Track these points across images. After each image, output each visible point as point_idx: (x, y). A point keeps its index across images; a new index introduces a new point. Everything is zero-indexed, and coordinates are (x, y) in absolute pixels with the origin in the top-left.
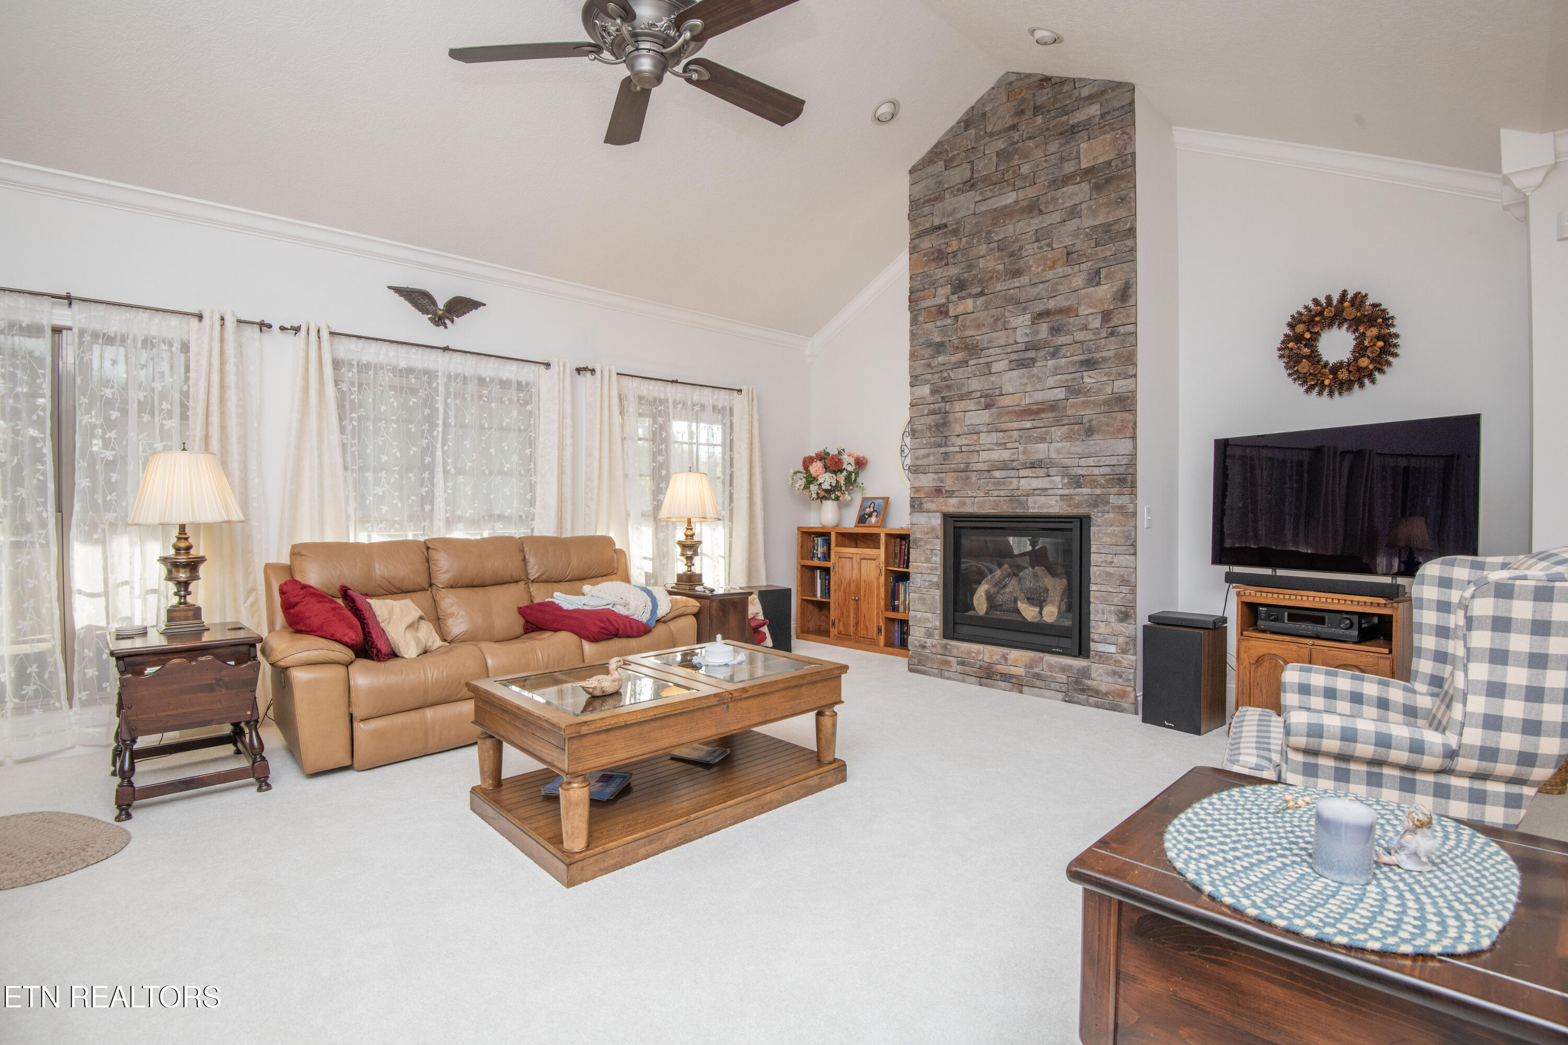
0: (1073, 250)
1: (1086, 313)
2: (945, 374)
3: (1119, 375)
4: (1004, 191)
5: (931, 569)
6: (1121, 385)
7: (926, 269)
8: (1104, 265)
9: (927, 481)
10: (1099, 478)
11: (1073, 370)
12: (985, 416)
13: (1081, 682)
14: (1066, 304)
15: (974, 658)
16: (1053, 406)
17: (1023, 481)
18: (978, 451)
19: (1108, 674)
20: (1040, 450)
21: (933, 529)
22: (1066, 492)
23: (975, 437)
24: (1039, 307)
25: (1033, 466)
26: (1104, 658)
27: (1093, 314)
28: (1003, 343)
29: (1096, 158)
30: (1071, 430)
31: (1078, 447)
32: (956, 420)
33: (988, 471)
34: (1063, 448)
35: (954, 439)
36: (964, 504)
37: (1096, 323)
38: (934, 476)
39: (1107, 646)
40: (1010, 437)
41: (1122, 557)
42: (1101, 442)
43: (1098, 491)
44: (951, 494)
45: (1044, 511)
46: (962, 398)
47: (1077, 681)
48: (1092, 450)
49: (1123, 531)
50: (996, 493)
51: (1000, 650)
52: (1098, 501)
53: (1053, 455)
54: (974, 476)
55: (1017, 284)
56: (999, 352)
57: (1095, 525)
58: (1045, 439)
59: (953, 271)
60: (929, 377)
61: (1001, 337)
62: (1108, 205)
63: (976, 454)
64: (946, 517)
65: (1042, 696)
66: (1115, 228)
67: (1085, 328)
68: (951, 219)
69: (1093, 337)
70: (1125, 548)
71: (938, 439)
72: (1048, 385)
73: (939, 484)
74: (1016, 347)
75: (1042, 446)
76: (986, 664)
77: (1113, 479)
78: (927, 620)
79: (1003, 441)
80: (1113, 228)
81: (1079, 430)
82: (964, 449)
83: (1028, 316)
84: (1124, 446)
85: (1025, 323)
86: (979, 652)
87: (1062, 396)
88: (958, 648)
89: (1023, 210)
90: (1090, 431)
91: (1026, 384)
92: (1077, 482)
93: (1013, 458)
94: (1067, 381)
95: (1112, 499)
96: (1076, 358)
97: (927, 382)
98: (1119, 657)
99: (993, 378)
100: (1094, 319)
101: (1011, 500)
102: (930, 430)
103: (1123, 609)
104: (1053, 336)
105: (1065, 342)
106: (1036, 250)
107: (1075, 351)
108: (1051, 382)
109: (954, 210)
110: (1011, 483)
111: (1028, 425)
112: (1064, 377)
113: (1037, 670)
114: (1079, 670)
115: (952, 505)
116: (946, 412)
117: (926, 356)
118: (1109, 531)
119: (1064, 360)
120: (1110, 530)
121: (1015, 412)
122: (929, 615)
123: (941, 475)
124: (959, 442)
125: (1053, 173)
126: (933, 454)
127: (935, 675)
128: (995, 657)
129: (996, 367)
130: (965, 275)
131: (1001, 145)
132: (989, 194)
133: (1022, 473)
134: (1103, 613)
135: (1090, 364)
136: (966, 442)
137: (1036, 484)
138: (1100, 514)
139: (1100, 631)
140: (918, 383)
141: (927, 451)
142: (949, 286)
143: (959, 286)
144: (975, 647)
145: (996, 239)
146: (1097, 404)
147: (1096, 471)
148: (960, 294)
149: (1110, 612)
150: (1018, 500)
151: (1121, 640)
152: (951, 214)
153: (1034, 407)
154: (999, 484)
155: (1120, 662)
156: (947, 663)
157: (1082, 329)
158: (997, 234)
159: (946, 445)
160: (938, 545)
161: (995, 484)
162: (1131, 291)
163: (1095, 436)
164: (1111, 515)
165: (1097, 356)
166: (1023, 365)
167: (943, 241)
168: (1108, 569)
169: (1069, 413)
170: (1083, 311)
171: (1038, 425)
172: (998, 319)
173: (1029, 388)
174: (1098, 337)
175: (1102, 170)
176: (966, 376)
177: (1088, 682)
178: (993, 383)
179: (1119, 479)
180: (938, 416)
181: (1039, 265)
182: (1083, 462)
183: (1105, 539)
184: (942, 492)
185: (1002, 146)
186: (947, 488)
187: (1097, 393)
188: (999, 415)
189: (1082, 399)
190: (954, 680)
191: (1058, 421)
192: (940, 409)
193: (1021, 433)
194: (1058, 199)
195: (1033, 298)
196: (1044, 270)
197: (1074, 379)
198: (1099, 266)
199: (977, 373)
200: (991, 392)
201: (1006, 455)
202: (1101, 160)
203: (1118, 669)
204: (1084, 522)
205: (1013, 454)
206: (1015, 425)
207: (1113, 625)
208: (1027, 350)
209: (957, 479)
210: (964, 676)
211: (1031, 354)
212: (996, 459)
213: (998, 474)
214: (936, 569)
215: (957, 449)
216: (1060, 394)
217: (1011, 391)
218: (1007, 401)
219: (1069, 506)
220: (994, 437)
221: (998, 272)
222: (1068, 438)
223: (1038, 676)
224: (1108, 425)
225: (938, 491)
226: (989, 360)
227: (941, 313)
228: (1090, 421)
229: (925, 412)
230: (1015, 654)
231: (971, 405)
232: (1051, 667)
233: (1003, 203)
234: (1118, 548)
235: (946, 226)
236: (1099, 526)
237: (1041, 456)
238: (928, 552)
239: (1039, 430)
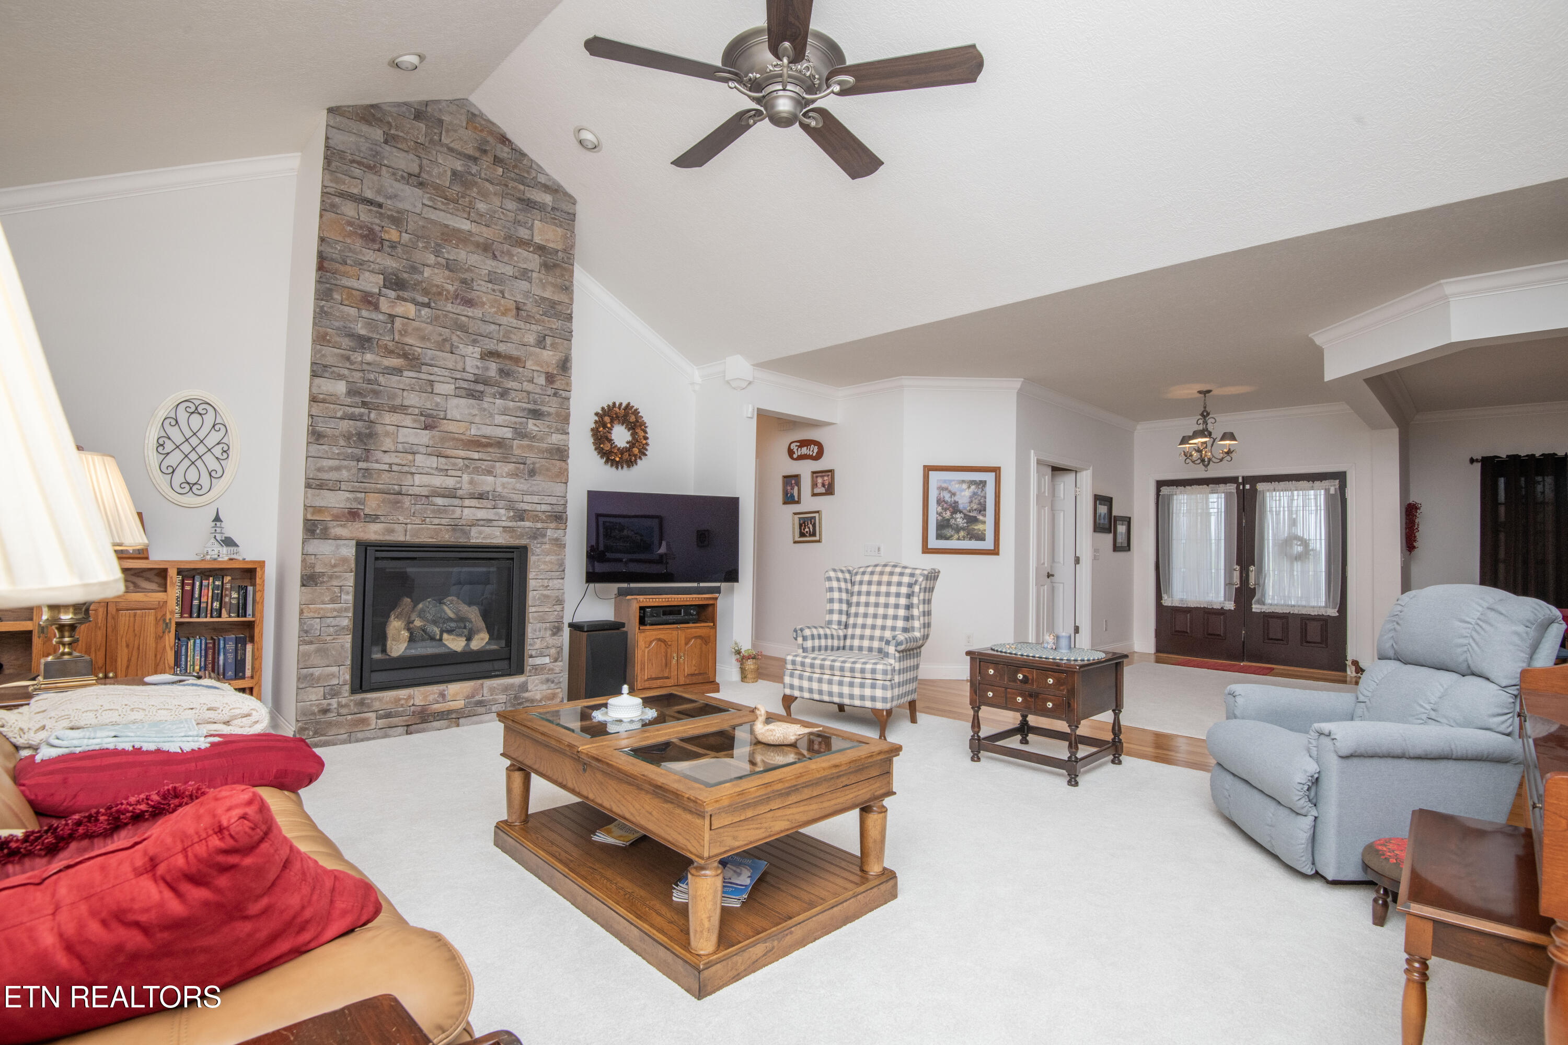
0: (524, 308)
1: (534, 368)
2: (372, 376)
3: (558, 430)
4: (458, 213)
5: (340, 611)
6: (556, 438)
7: (349, 241)
8: (551, 334)
9: (337, 500)
10: (540, 514)
11: (521, 415)
12: (424, 437)
13: (520, 698)
14: (515, 353)
15: (402, 706)
16: (500, 443)
17: (466, 511)
18: (413, 474)
19: (542, 683)
20: (487, 483)
21: (344, 560)
22: (510, 524)
23: (410, 457)
24: (491, 345)
25: (481, 497)
26: (537, 669)
27: (538, 371)
28: (451, 367)
29: (547, 240)
30: (518, 468)
31: (522, 485)
32: (387, 434)
33: (427, 497)
34: (508, 483)
35: (379, 455)
36: (392, 531)
37: (542, 380)
38: (348, 495)
39: (543, 658)
40: (454, 464)
41: (555, 581)
42: (543, 483)
43: (539, 525)
44: (374, 518)
45: (488, 541)
46: (394, 409)
47: (515, 697)
48: (535, 488)
49: (558, 559)
50: (436, 521)
51: (436, 689)
52: (536, 535)
53: (499, 489)
54: (407, 501)
55: (470, 314)
56: (446, 374)
57: (533, 554)
58: (492, 472)
59: (391, 263)
60: (346, 372)
61: (449, 360)
62: (555, 286)
63: (409, 476)
64: (363, 548)
65: (481, 722)
66: (559, 307)
67: (531, 381)
68: (389, 202)
69: (540, 392)
70: (558, 573)
71: (358, 452)
72: (496, 422)
73: (355, 505)
74: (465, 376)
75: (490, 479)
76: (419, 709)
77: (551, 516)
78: (333, 675)
79: (446, 467)
80: (557, 306)
81: (524, 469)
82: (395, 468)
83: (478, 350)
84: (558, 489)
85: (474, 355)
86: (410, 697)
87: (510, 435)
88: (380, 699)
89: (478, 245)
90: (532, 473)
91: (475, 415)
92: (521, 516)
93: (458, 486)
94: (516, 423)
95: (549, 533)
96: (525, 405)
97: (340, 377)
98: (551, 666)
99: (438, 399)
100: (539, 376)
101: (454, 530)
102: (349, 439)
103: (556, 624)
104: (501, 377)
105: (514, 388)
106: (490, 291)
107: (523, 398)
108: (499, 419)
109: (396, 196)
110: (453, 512)
111: (476, 456)
112: (514, 419)
113: (478, 698)
114: (519, 686)
115: (373, 532)
116: (371, 422)
117: (344, 346)
118: (547, 560)
119: (512, 403)
120: (548, 558)
121: (462, 440)
122: (335, 669)
123: (359, 495)
124: (387, 458)
125: (509, 229)
126: (346, 467)
127: (344, 742)
128: (431, 698)
129: (439, 388)
130: (405, 276)
131: (459, 165)
132: (439, 205)
133: (467, 502)
134: (540, 631)
135: (536, 414)
136: (397, 461)
137: (481, 514)
138: (539, 545)
139: (537, 647)
140: (327, 375)
141: (337, 463)
142: (382, 277)
143: (396, 283)
144: (403, 693)
145: (446, 256)
146: (541, 451)
147: (538, 507)
148: (401, 293)
149: (546, 629)
150: (462, 529)
151: (553, 651)
152: (390, 198)
153: (484, 440)
154: (439, 511)
155: (552, 670)
156: (364, 721)
157: (529, 381)
158: (448, 253)
159: (366, 460)
160: (349, 580)
161: (433, 511)
162: (569, 364)
163: (537, 477)
164: (547, 546)
165: (545, 409)
166: (473, 396)
167: (377, 221)
168: (546, 592)
169: (516, 452)
170: (529, 364)
171: (484, 458)
172: (445, 340)
173: (477, 420)
174: (544, 393)
175: (550, 254)
176: (402, 386)
177: (526, 695)
178: (437, 404)
179: (556, 516)
180: (359, 424)
181: (492, 307)
182: (528, 498)
183: (542, 567)
184: (359, 516)
185: (459, 168)
186: (367, 511)
187: (541, 440)
188: (443, 440)
189: (525, 442)
190: (374, 738)
191: (506, 458)
192: (361, 415)
193: (466, 462)
194: (513, 256)
195: (485, 335)
196: (496, 313)
197: (521, 423)
198: (546, 332)
199: (417, 388)
200: (435, 413)
201: (450, 482)
202: (551, 245)
203: (550, 676)
204: (523, 551)
205: (458, 483)
206: (462, 453)
207: (547, 639)
208: (476, 382)
209: (383, 501)
210: (385, 732)
211: (480, 387)
212: (438, 485)
213: (439, 501)
214: (346, 610)
215: (386, 467)
216: (507, 433)
217: (459, 418)
218: (451, 427)
219: (512, 537)
220: (433, 462)
221: (448, 291)
222: (514, 475)
223: (481, 703)
224: (548, 470)
225: (353, 515)
226: (432, 378)
227: (370, 303)
228: (534, 463)
229: (339, 414)
230: (454, 689)
231: (408, 421)
232: (492, 690)
233: (457, 225)
234: (553, 573)
235: (380, 206)
236: (538, 555)
237: (488, 489)
238: (337, 590)
239: (486, 463)
